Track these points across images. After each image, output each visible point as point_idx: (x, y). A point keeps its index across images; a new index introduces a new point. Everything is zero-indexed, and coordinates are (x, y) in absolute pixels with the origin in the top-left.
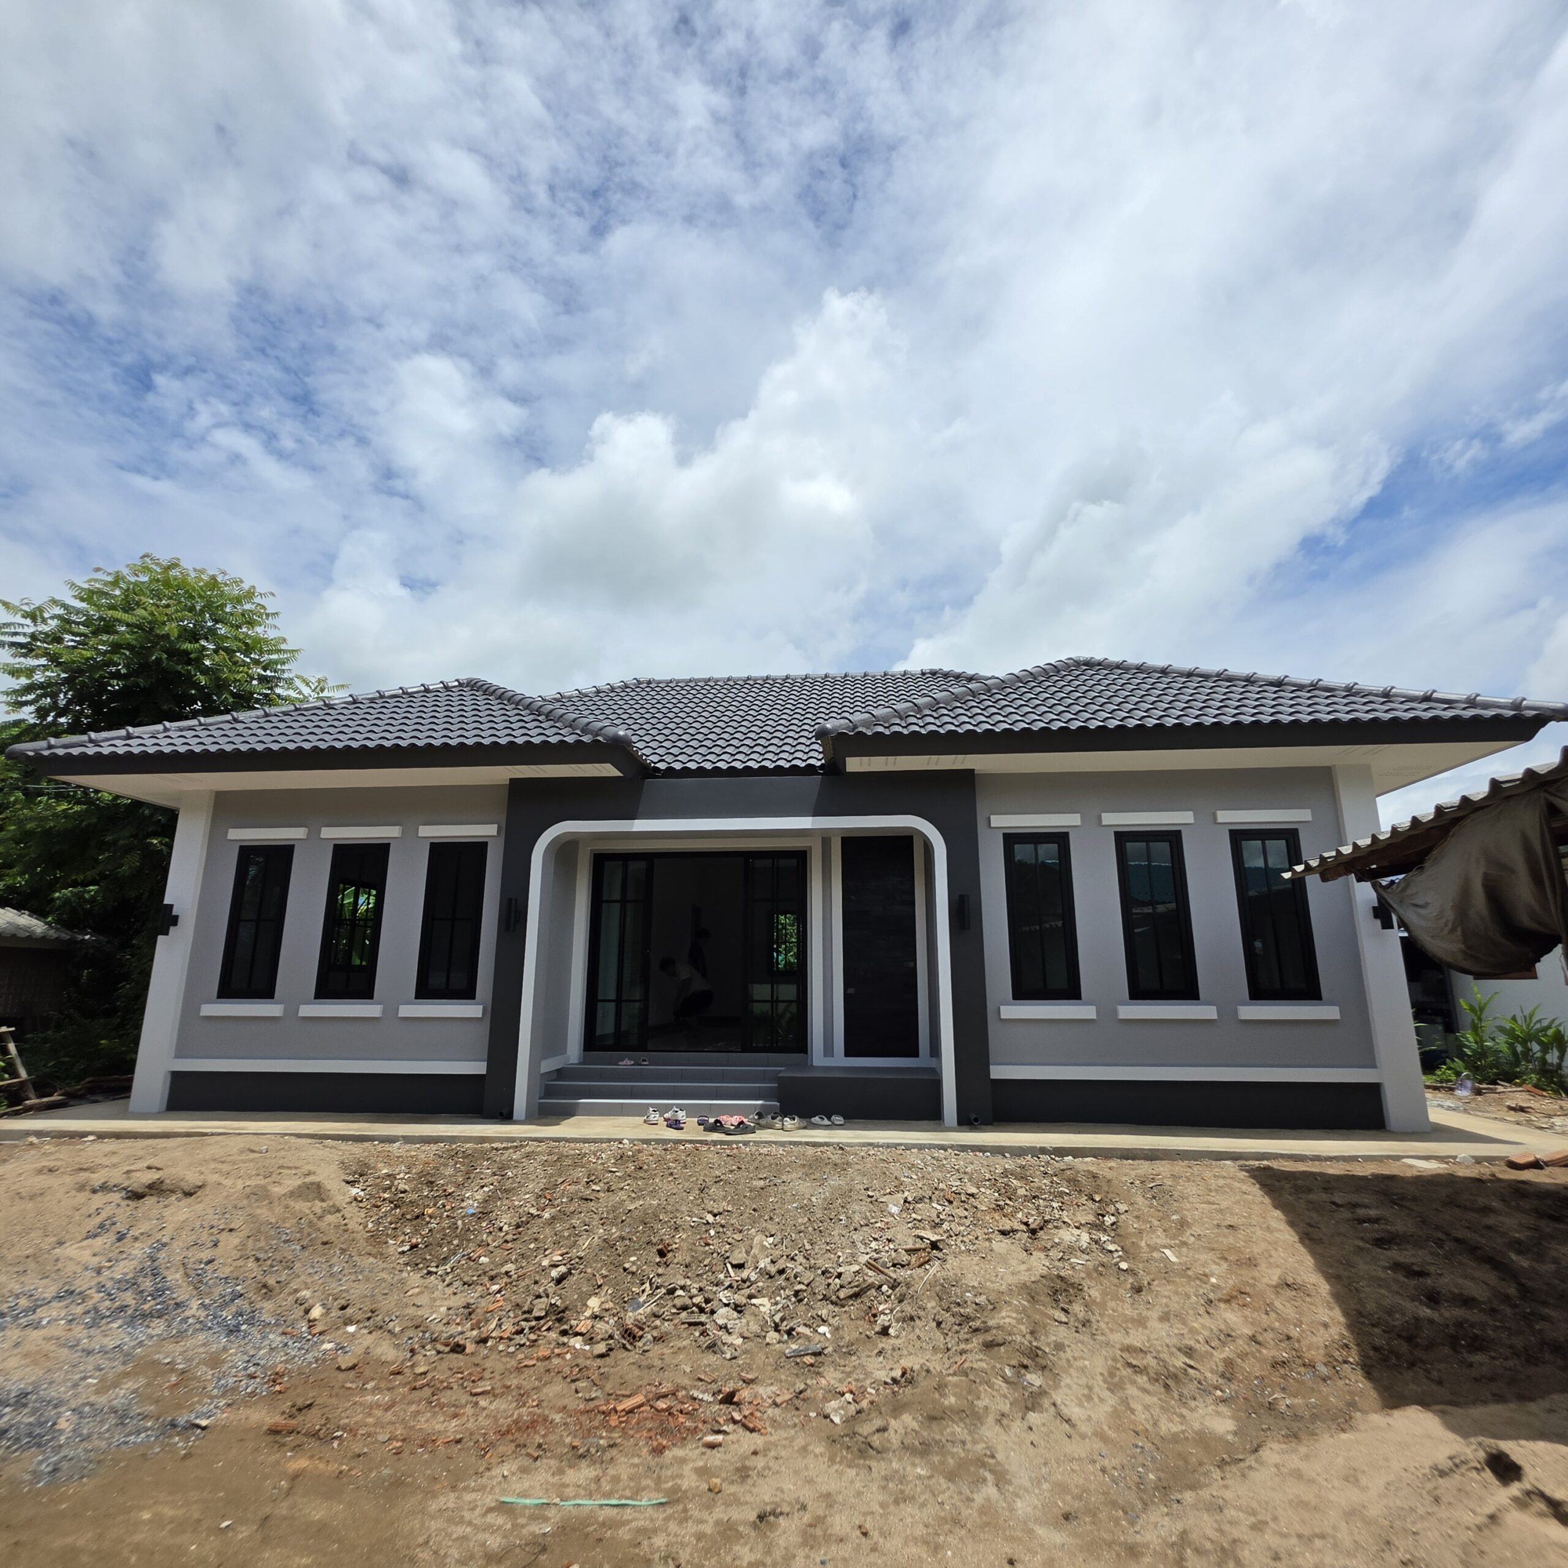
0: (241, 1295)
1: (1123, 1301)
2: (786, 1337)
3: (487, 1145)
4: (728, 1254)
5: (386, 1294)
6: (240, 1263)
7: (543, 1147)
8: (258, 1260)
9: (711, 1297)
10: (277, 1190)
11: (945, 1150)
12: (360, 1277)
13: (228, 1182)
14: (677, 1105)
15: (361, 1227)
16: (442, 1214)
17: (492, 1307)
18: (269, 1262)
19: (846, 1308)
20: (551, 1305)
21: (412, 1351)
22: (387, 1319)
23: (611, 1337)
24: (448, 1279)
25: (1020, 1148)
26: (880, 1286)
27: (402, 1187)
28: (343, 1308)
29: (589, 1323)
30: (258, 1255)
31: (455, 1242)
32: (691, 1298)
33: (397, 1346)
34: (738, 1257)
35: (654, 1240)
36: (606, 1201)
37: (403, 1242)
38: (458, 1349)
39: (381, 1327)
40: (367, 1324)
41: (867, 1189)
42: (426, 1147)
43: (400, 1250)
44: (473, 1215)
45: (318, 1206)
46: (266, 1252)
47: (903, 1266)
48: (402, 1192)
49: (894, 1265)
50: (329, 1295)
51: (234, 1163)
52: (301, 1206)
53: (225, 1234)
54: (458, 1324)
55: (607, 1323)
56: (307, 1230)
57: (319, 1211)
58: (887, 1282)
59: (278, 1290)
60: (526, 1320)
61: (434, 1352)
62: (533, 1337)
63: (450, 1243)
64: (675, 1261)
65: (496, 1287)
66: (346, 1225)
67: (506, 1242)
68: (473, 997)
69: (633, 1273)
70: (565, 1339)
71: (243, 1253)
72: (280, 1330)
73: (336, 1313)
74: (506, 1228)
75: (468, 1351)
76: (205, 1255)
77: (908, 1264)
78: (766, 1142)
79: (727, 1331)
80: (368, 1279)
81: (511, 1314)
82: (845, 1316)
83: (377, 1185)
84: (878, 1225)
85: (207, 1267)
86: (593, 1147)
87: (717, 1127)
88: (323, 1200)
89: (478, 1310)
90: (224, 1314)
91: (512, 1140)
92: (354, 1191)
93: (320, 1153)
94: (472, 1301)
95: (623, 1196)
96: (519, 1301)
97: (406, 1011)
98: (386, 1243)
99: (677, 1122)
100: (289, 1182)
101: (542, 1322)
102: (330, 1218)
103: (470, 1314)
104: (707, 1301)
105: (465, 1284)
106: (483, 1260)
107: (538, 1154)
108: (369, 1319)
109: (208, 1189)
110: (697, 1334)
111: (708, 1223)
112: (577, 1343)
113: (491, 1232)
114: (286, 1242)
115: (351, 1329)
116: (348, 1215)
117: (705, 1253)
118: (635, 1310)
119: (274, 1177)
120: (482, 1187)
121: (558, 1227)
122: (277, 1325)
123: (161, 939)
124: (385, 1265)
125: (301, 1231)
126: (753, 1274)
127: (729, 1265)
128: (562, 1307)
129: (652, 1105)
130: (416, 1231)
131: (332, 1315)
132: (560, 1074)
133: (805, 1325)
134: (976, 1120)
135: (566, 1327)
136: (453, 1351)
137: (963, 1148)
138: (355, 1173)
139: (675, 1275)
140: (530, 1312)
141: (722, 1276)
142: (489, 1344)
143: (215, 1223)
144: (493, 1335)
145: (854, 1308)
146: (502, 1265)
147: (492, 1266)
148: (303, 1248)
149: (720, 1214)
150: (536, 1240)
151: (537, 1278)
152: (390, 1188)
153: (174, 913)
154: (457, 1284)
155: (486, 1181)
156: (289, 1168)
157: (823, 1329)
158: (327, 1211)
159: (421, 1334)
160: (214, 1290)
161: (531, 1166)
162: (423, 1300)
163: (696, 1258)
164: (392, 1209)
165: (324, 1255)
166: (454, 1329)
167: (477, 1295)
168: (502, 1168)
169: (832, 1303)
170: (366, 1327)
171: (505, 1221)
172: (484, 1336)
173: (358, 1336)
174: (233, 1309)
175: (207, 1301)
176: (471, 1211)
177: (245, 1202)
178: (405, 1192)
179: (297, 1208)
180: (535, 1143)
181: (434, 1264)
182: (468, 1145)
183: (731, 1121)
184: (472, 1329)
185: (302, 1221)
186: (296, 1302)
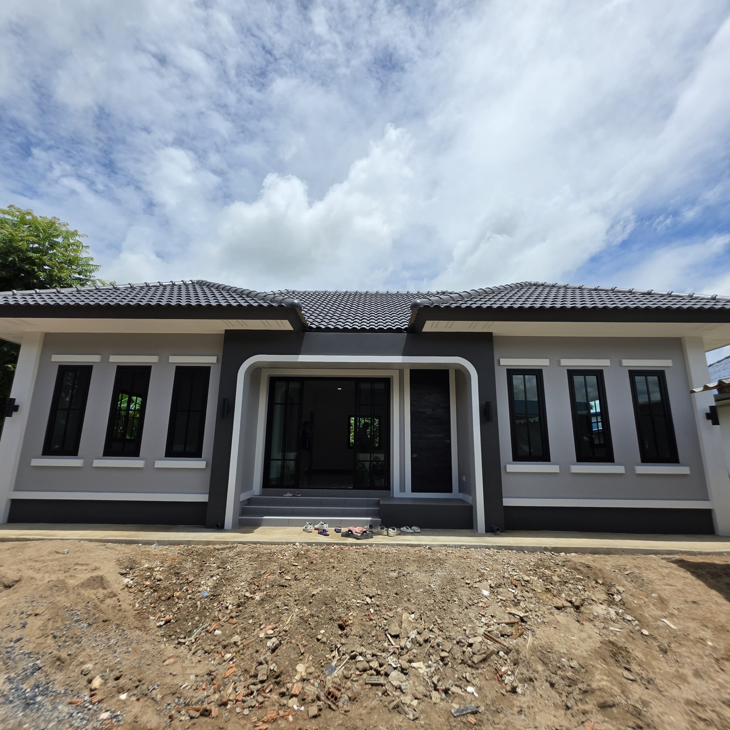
0: (40, 668)
1: (660, 660)
2: (444, 695)
3: (211, 547)
4: (387, 627)
5: (149, 665)
6: (42, 640)
7: (246, 548)
8: (55, 637)
9: (383, 662)
10: (72, 582)
11: (489, 549)
12: (130, 649)
13: (38, 576)
14: (322, 520)
15: (131, 607)
16: (186, 596)
17: (228, 673)
18: (63, 639)
19: (480, 671)
20: (271, 670)
21: (171, 717)
22: (151, 688)
23: (318, 698)
24: (193, 648)
25: (533, 547)
26: (498, 652)
27: (158, 577)
28: (117, 679)
29: (300, 685)
30: (56, 634)
31: (197, 618)
32: (368, 662)
33: (159, 712)
34: (394, 629)
35: (335, 618)
36: (296, 587)
37: (159, 617)
38: (206, 713)
39: (146, 695)
40: (135, 692)
41: (463, 578)
42: (172, 548)
43: (158, 624)
44: (207, 597)
45: (101, 593)
46: (62, 630)
47: (508, 636)
48: (159, 581)
49: (502, 636)
50: (107, 667)
51: (44, 562)
52: (89, 593)
53: (32, 618)
54: (204, 689)
55: (313, 685)
56: (93, 611)
57: (101, 596)
58: (503, 650)
59: (68, 661)
60: (254, 684)
61: (188, 718)
62: (260, 699)
63: (193, 618)
64: (352, 633)
65: (228, 656)
66: (120, 606)
67: (232, 617)
68: (200, 456)
69: (324, 643)
70: (284, 701)
71: (44, 632)
72: (68, 700)
73: (111, 683)
74: (230, 607)
75: (213, 714)
76: (15, 635)
77: (512, 635)
78: (383, 544)
79: (402, 691)
80: (135, 650)
81: (242, 679)
82: (482, 677)
83: (142, 575)
84: (480, 604)
85: (16, 645)
86: (278, 548)
87: (349, 534)
88: (104, 588)
89: (218, 677)
90: (24, 687)
91: (226, 543)
92: (126, 580)
93: (103, 553)
94: (213, 668)
95: (306, 583)
96: (247, 667)
97: (159, 464)
98: (148, 618)
99: (325, 531)
100: (81, 576)
101: (265, 684)
102: (108, 601)
103: (212, 680)
104: (381, 665)
105: (206, 652)
106: (218, 632)
107: (245, 552)
108: (137, 687)
109: (23, 582)
110: (380, 694)
111: (368, 604)
112: (294, 703)
113: (220, 610)
114: (77, 621)
115: (123, 696)
116: (121, 599)
117: (371, 626)
118: (330, 673)
119: (72, 572)
120: (212, 576)
121: (267, 607)
122: (65, 694)
123: (7, 419)
124: (148, 637)
125: (88, 612)
126: (408, 643)
127: (389, 636)
128: (278, 672)
129: (308, 520)
130: (169, 609)
131: (109, 685)
132: (250, 501)
133: (456, 685)
134: (498, 530)
135: (284, 690)
136: (202, 715)
137: (500, 548)
138: (127, 567)
139: (354, 645)
140: (255, 676)
141: (386, 644)
142: (229, 706)
143: (24, 610)
144: (231, 698)
145: (485, 669)
146: (231, 636)
147: (224, 638)
148: (89, 625)
149: (374, 596)
150: (253, 616)
151: (258, 648)
152: (150, 577)
153: (16, 403)
154: (200, 652)
155: (214, 572)
156: (82, 565)
157: (470, 689)
158: (106, 597)
159: (177, 700)
160: (18, 665)
161: (242, 561)
162: (176, 669)
163: (366, 631)
164: (152, 593)
165: (104, 630)
166: (201, 694)
167: (216, 662)
168: (224, 562)
169: (469, 666)
170: (134, 695)
171: (230, 601)
172: (224, 700)
173: (129, 703)
174: (32, 681)
175: (12, 675)
176: (206, 594)
177: (48, 593)
178: (160, 580)
179: (86, 595)
180: (241, 545)
181: (182, 636)
182: (199, 547)
183: (357, 530)
184: (215, 693)
185: (89, 605)
186: (81, 673)
